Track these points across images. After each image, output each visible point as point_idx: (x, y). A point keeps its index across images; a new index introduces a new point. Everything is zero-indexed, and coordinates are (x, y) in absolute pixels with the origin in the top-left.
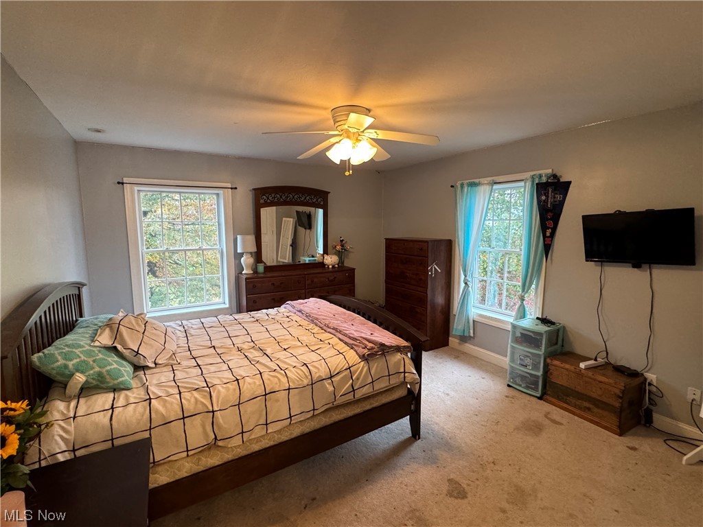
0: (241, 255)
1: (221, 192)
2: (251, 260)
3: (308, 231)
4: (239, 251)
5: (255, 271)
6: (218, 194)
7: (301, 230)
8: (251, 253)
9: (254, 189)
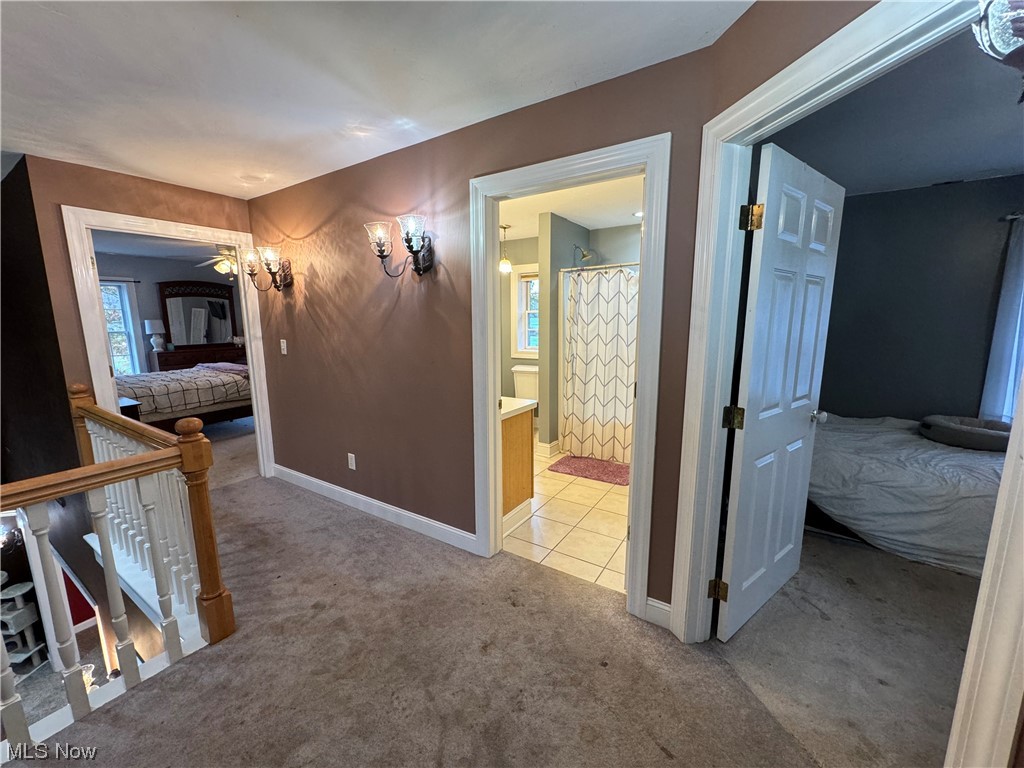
0: (151, 336)
1: (124, 285)
2: (161, 340)
3: (223, 321)
4: (148, 332)
5: (166, 348)
6: (119, 287)
7: (216, 320)
8: (160, 334)
9: (159, 283)
